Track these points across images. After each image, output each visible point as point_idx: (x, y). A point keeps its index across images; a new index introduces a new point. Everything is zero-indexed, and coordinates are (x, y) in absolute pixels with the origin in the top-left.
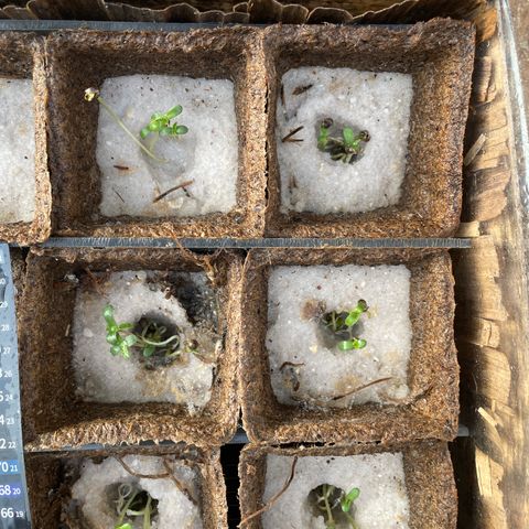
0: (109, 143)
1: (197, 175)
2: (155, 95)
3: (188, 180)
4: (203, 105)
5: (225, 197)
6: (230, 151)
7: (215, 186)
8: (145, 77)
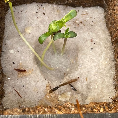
0: (12, 51)
1: (81, 74)
2: (47, 18)
3: (74, 78)
4: (82, 25)
5: (105, 91)
6: (107, 54)
7: (96, 82)
8: (40, 4)
